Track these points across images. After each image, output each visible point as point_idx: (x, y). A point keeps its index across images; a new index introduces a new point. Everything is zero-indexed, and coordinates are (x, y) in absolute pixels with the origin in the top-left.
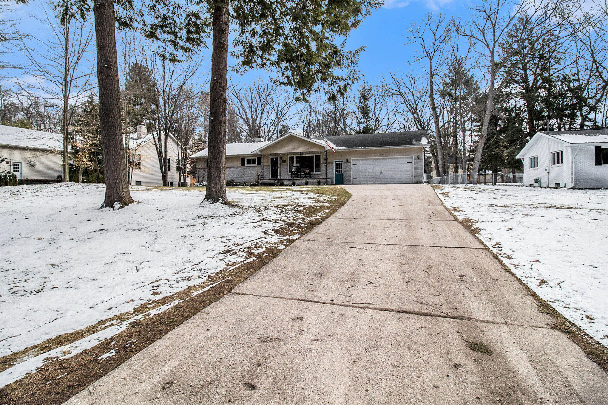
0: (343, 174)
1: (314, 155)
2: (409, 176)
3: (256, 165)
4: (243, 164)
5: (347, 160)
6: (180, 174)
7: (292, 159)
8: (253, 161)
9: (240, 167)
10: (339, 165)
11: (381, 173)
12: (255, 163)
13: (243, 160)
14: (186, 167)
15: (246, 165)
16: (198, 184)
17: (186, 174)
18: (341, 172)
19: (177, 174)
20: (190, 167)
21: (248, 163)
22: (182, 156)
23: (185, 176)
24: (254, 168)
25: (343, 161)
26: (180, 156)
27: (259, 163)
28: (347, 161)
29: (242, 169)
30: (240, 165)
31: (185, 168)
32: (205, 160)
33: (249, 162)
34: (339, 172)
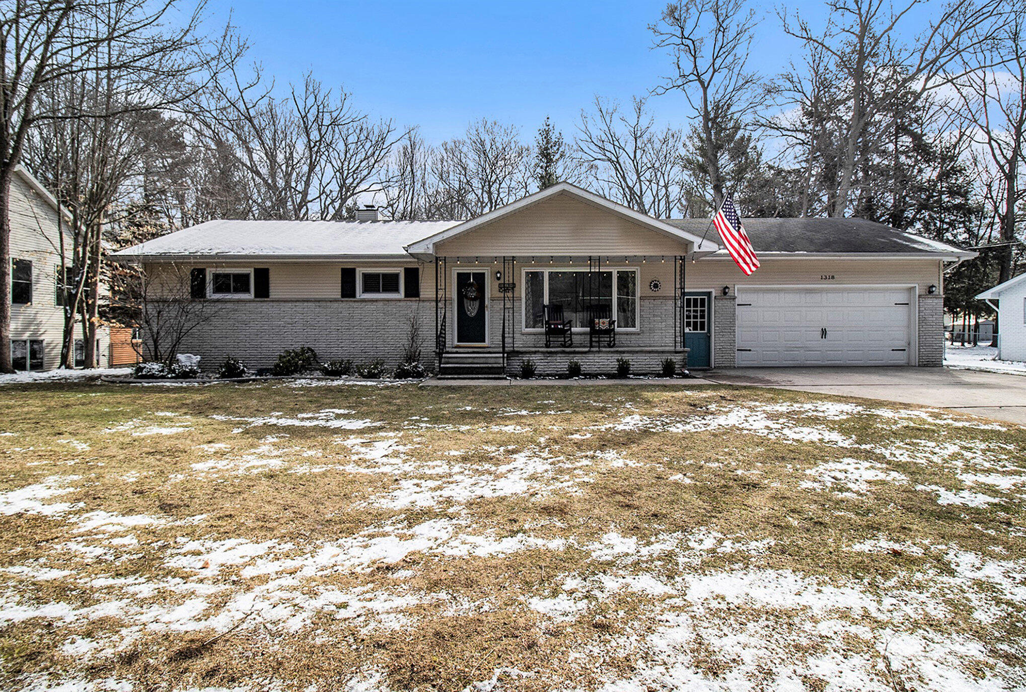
0: (708, 337)
1: (615, 271)
2: (901, 344)
3: (401, 295)
4: (348, 291)
5: (725, 291)
6: (68, 320)
7: (535, 279)
8: (390, 282)
9: (336, 301)
10: (695, 305)
11: (824, 333)
12: (397, 290)
13: (348, 276)
14: (94, 292)
15: (360, 294)
16: (156, 367)
17: (96, 319)
18: (702, 328)
19: (59, 315)
20: (109, 294)
21: (366, 290)
22: (76, 253)
23: (92, 324)
24: (391, 308)
25: (709, 294)
26: (69, 254)
27: (413, 291)
28: (725, 293)
29: (345, 307)
30: (337, 294)
31: (91, 293)
32: (187, 271)
33: (372, 283)
34: (695, 328)
